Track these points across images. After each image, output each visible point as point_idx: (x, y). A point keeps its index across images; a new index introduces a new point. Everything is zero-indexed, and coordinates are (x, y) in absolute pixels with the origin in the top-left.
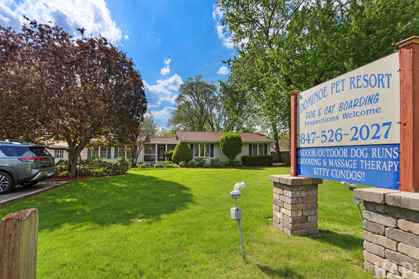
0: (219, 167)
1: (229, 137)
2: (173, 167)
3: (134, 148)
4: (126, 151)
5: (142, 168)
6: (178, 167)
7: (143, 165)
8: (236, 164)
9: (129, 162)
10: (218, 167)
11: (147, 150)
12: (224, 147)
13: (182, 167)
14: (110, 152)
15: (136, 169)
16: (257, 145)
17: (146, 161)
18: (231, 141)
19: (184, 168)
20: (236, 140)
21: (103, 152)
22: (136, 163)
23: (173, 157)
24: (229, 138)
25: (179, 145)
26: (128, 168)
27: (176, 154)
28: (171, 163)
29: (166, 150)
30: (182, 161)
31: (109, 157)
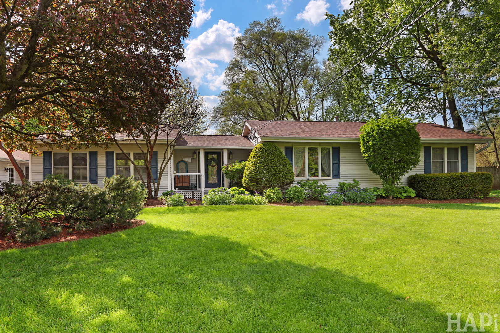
0: (364, 202)
1: (387, 128)
2: (252, 202)
3: (151, 157)
4: (131, 164)
5: (174, 205)
6: (264, 204)
7: (176, 196)
8: (401, 193)
9: (140, 191)
10: (361, 202)
11: (181, 164)
12: (374, 151)
13: (274, 203)
14: (96, 168)
15: (158, 208)
16: (443, 149)
17: (180, 188)
18: (396, 136)
19: (279, 206)
20: (408, 132)
21: (79, 169)
22: (156, 192)
23: (244, 178)
24: (390, 130)
25: (261, 149)
26: (138, 209)
27: (254, 171)
28: (243, 193)
29: (225, 162)
30: (272, 186)
31: (94, 180)
